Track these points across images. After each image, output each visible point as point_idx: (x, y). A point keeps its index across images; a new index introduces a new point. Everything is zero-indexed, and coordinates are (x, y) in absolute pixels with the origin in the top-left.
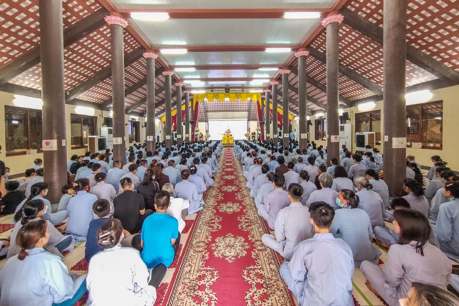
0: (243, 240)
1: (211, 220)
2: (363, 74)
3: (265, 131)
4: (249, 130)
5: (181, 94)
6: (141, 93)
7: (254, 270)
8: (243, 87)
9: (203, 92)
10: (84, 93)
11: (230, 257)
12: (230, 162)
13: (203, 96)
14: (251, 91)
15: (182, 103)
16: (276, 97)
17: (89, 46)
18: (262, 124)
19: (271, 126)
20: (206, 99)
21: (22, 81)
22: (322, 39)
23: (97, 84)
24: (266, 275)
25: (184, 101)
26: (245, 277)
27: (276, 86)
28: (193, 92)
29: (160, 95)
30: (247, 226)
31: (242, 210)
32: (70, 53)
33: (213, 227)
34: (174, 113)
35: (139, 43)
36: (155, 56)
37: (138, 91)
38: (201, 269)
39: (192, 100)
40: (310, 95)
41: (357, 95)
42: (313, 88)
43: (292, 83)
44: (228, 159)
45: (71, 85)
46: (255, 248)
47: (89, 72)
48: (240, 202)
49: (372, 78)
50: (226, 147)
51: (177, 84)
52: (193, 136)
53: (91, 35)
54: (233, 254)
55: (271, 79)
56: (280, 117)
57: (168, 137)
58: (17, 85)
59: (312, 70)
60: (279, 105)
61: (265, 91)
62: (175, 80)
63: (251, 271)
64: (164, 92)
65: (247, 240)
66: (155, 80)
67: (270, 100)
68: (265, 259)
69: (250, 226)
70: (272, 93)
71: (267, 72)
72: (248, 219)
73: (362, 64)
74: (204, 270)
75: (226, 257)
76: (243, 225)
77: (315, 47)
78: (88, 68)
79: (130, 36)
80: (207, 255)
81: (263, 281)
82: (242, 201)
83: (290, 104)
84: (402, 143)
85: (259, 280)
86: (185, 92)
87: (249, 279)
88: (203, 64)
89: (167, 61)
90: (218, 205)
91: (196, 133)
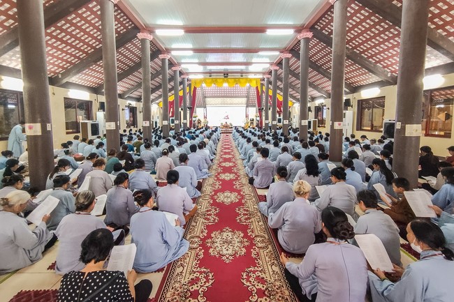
0: (242, 235)
1: (208, 211)
2: (369, 57)
3: (264, 118)
4: (247, 116)
5: (179, 79)
6: (137, 77)
7: (254, 272)
8: (242, 73)
9: (201, 77)
10: (77, 76)
11: (227, 256)
12: (228, 148)
13: (202, 81)
14: (251, 76)
15: (180, 89)
16: (276, 83)
17: (79, 24)
18: (260, 110)
19: (270, 112)
20: (204, 85)
21: (9, 62)
22: (328, 19)
23: (89, 66)
24: (269, 279)
25: (182, 86)
26: (244, 282)
27: (276, 71)
28: (191, 77)
29: (157, 79)
30: (246, 219)
31: (240, 200)
32: (58, 31)
33: (208, 219)
34: (171, 99)
35: (133, 23)
36: (149, 37)
37: (134, 76)
38: (195, 270)
39: (190, 85)
40: (311, 81)
41: (360, 81)
42: (315, 73)
43: (293, 68)
44: (225, 145)
45: (62, 67)
46: (255, 245)
47: (81, 53)
48: (239, 192)
49: (379, 62)
50: (224, 133)
51: (174, 68)
52: (191, 122)
53: (80, 12)
54: (230, 252)
55: (272, 64)
56: (280, 104)
57: (165, 123)
58: (5, 66)
59: (315, 55)
60: (278, 91)
61: (265, 77)
62: (171, 64)
63: (251, 274)
64: (160, 77)
65: (246, 236)
66: (150, 64)
67: (270, 86)
68: (267, 258)
69: (249, 218)
70: (272, 79)
71: (267, 57)
72: (247, 211)
73: (369, 46)
74: (197, 272)
75: (223, 256)
76: (241, 218)
77: (319, 28)
78: (79, 49)
79: (122, 14)
80: (202, 252)
81: (265, 287)
82: (240, 190)
83: (290, 90)
84: (416, 131)
85: (260, 286)
86: (182, 76)
87: (248, 284)
88: (201, 46)
89: (163, 43)
90: (215, 194)
91: (194, 119)
